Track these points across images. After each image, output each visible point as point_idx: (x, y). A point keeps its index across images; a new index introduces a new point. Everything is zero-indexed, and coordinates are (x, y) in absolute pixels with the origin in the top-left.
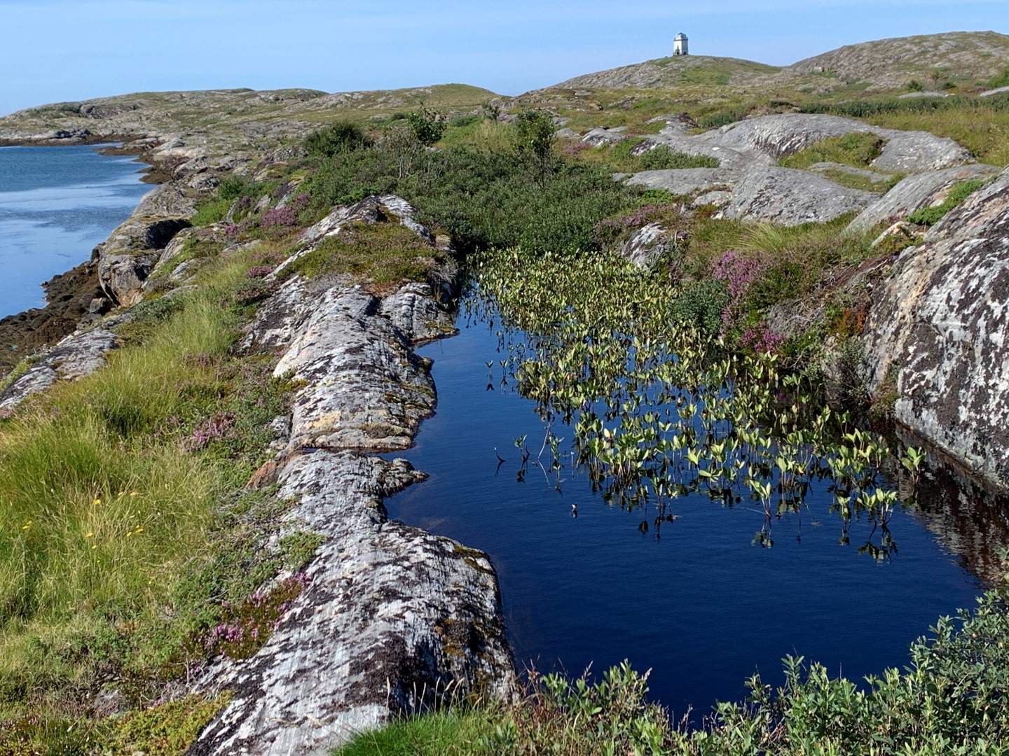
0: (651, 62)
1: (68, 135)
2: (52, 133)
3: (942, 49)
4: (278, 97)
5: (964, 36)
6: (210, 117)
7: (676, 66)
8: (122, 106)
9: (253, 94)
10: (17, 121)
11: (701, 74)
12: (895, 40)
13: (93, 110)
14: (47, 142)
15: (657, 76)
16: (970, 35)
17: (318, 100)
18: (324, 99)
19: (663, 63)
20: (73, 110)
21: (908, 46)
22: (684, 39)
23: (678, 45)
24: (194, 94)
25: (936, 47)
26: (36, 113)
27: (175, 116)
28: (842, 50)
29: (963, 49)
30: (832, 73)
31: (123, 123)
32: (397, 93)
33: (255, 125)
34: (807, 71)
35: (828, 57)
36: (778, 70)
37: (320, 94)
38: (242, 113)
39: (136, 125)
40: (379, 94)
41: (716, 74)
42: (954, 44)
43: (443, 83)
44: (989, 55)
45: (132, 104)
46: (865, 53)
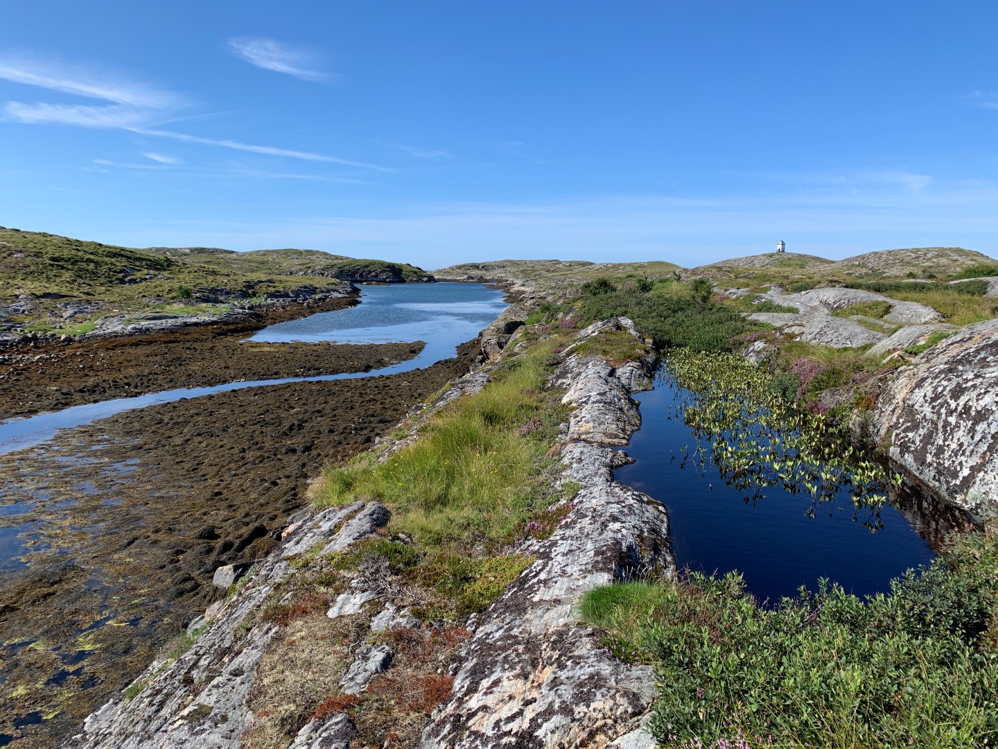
0: (765, 255)
1: (472, 278)
2: (466, 277)
3: (929, 256)
4: (571, 265)
5: (942, 249)
6: (538, 273)
7: (777, 257)
8: (498, 266)
9: (559, 263)
10: (451, 271)
11: (791, 262)
12: (901, 250)
13: (485, 267)
14: (463, 282)
15: (767, 262)
16: (946, 249)
17: (590, 267)
18: (593, 266)
19: (771, 256)
20: (476, 267)
21: (909, 254)
22: (783, 244)
23: (780, 247)
24: (531, 262)
25: (925, 255)
26: (459, 267)
27: (522, 272)
28: (870, 254)
29: (942, 256)
30: (864, 266)
31: (498, 274)
32: (630, 265)
33: (558, 277)
34: (850, 264)
35: (863, 257)
36: (833, 262)
37: (591, 264)
38: (553, 271)
39: (503, 275)
40: (621, 265)
41: (799, 263)
42: (936, 253)
43: (654, 260)
44: (956, 260)
45: (502, 265)
46: (884, 256)
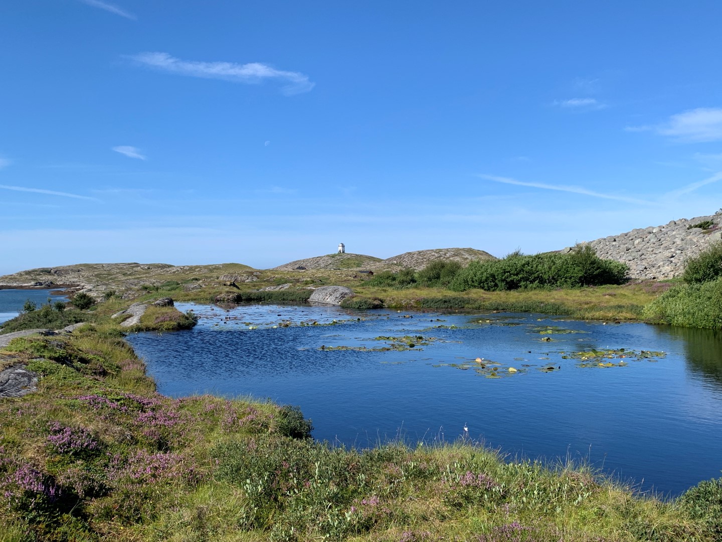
1: (41, 284)
2: (33, 283)
4: (150, 267)
5: (458, 250)
6: (113, 276)
7: (339, 258)
8: (72, 270)
9: (137, 265)
10: (18, 277)
11: (350, 262)
12: (428, 251)
13: (58, 272)
14: (29, 288)
15: (330, 262)
16: (461, 249)
17: (168, 269)
18: (170, 269)
19: (333, 256)
20: (47, 272)
21: (433, 253)
22: (343, 246)
23: (340, 248)
24: (109, 265)
26: (28, 273)
27: (97, 276)
28: (405, 254)
29: (457, 255)
30: (400, 264)
31: (71, 278)
32: (205, 267)
33: (132, 281)
34: (390, 263)
35: (400, 257)
36: (380, 260)
37: (170, 266)
38: (130, 275)
39: (76, 280)
40: (197, 267)
41: (357, 262)
42: (453, 253)
43: (228, 263)
45: (77, 269)
46: (415, 256)
